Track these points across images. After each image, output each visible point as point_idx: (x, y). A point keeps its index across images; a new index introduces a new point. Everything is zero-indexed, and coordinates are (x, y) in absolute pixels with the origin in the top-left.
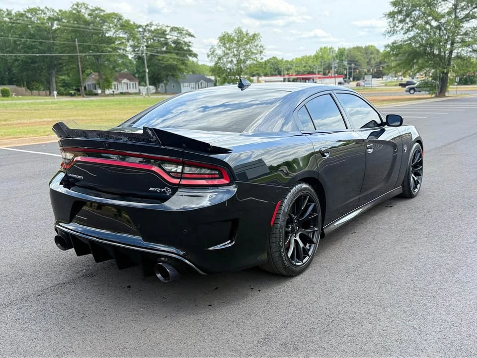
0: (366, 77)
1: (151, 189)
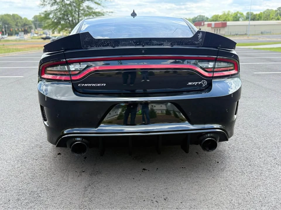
0: (20, 33)
1: (190, 83)
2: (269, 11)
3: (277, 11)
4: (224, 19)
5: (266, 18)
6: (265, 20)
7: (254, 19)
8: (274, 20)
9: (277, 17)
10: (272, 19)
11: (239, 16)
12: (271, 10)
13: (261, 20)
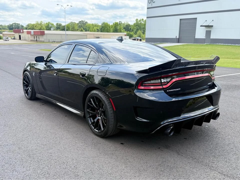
2: (72, 23)
3: (79, 24)
4: (40, 28)
5: (73, 29)
6: (73, 31)
7: (63, 30)
8: (79, 31)
9: (81, 29)
10: (77, 30)
11: (51, 26)
12: (74, 22)
13: (69, 31)
